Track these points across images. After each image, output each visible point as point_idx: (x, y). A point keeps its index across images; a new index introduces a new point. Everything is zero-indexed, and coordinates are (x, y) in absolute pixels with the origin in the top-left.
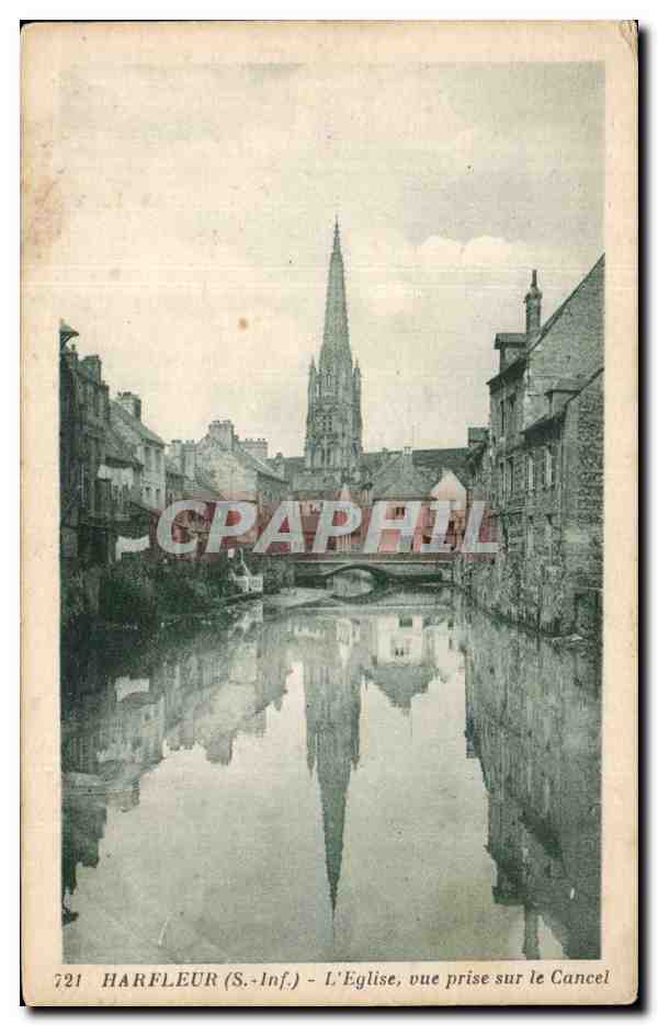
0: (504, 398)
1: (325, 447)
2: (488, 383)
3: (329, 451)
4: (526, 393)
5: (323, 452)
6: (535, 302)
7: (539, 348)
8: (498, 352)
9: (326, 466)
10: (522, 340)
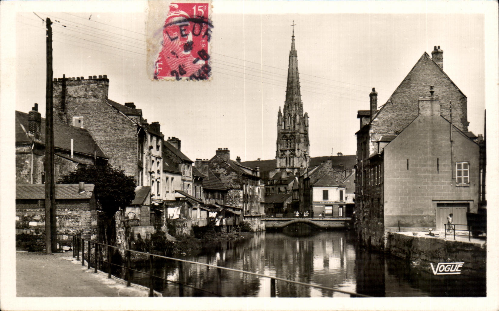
0: (362, 142)
1: (288, 156)
2: (356, 134)
3: (290, 158)
4: (370, 141)
5: (287, 158)
6: (374, 97)
7: (376, 119)
8: (359, 119)
9: (288, 166)
10: (369, 114)
